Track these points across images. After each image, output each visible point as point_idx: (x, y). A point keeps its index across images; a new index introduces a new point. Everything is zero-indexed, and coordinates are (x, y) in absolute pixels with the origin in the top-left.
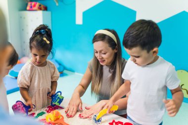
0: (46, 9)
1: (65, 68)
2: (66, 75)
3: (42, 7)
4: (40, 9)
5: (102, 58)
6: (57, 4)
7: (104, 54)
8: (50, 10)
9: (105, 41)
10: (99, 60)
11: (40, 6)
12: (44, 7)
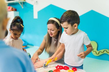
0: (16, 10)
1: (28, 44)
2: (29, 47)
3: (14, 9)
4: (12, 10)
5: (51, 33)
6: (23, 8)
7: (53, 31)
8: (18, 11)
9: (54, 24)
10: (50, 34)
11: (12, 8)
12: (15, 9)
